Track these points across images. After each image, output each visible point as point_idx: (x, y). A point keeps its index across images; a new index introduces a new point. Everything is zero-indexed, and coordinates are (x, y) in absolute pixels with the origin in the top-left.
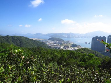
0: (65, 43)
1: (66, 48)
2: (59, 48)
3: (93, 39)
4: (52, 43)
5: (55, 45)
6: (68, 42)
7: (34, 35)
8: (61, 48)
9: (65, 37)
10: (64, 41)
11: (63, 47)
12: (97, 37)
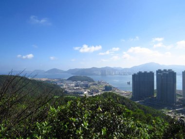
0: (94, 85)
1: (92, 94)
2: (82, 93)
3: (134, 76)
4: (72, 85)
5: (77, 89)
6: (99, 83)
7: (46, 72)
8: (85, 93)
9: (97, 75)
10: (93, 81)
11: (89, 91)
12: (140, 73)
